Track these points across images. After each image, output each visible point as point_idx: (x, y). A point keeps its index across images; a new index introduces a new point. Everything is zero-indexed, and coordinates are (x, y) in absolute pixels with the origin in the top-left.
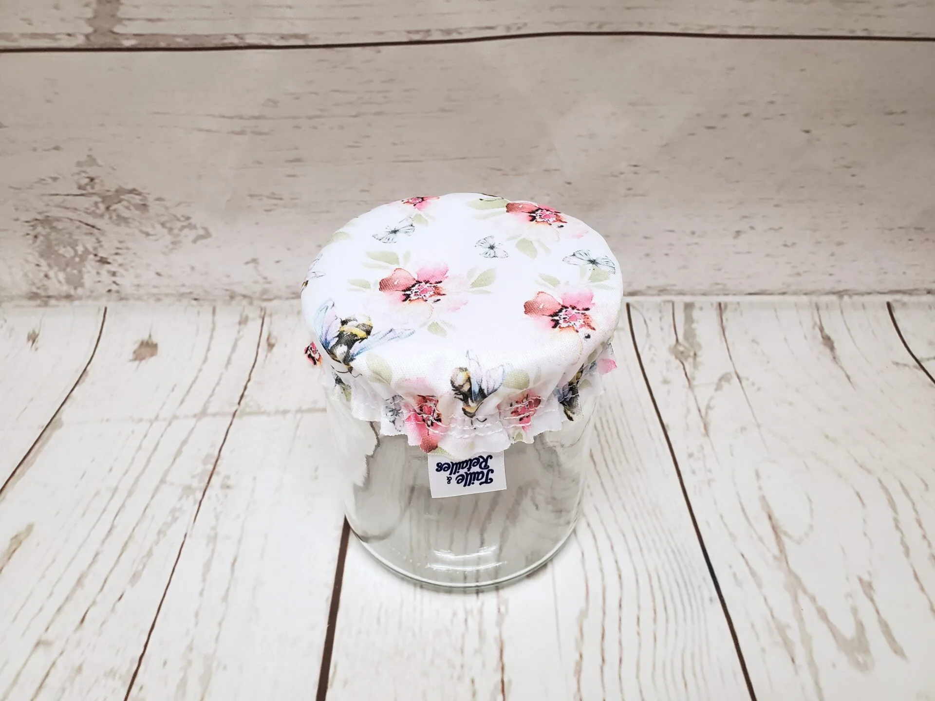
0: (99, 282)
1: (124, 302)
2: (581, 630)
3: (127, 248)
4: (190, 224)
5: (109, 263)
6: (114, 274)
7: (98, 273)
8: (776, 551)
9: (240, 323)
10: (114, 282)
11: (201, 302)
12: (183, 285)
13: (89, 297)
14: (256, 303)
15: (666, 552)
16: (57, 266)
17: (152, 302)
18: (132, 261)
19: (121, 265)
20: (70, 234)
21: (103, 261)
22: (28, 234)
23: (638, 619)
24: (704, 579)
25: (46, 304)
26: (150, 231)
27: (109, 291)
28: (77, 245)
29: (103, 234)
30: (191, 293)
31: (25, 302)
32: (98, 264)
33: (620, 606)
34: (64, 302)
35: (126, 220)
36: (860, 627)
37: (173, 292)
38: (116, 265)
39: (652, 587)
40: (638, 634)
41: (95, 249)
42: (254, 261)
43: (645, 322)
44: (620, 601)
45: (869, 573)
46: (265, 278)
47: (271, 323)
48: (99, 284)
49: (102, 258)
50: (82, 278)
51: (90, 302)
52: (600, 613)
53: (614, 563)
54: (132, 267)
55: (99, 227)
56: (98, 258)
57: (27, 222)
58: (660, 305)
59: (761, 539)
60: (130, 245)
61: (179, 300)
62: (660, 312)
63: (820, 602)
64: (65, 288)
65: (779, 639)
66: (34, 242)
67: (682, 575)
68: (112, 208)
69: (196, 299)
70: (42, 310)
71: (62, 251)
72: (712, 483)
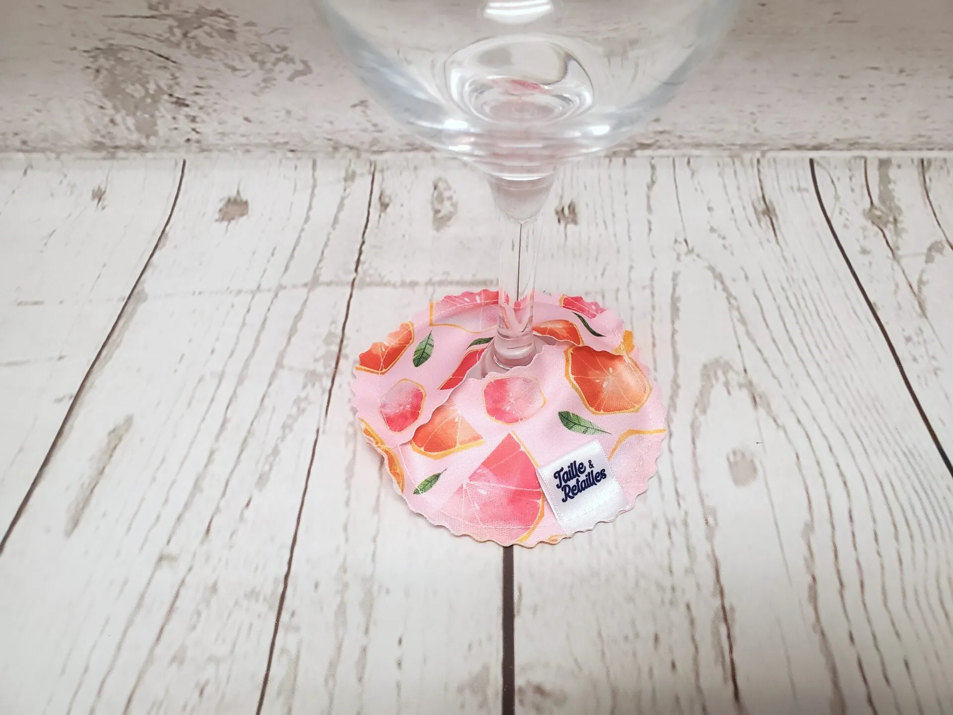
0: (176, 129)
1: (205, 154)
2: (809, 547)
3: (210, 87)
4: (286, 56)
5: (187, 106)
6: (193, 119)
7: (174, 118)
9: (346, 180)
10: (194, 130)
11: (299, 154)
12: (277, 134)
13: (163, 148)
14: (365, 155)
15: (895, 454)
16: (124, 109)
17: (240, 153)
18: (216, 103)
19: (201, 108)
20: (140, 68)
21: (181, 103)
22: (88, 68)
23: (876, 534)
25: (113, 157)
26: (237, 64)
27: (188, 140)
28: (148, 82)
29: (179, 69)
30: (287, 143)
31: (88, 154)
32: (173, 106)
33: (851, 518)
34: (135, 154)
35: (207, 50)
37: (265, 142)
38: (196, 108)
39: (886, 497)
40: (879, 553)
41: (170, 87)
42: (363, 103)
43: (833, 182)
44: (850, 512)
46: (375, 125)
47: (383, 180)
48: (175, 132)
49: (178, 98)
50: (156, 125)
51: (165, 154)
52: (829, 527)
53: (836, 468)
54: (215, 111)
55: (174, 59)
56: (174, 100)
57: (86, 51)
58: (850, 161)
60: (213, 83)
61: (272, 152)
62: (850, 170)
64: (135, 137)
66: (96, 77)
67: (922, 485)
68: (190, 35)
69: (292, 151)
70: (107, 164)
71: (130, 89)
72: (939, 372)
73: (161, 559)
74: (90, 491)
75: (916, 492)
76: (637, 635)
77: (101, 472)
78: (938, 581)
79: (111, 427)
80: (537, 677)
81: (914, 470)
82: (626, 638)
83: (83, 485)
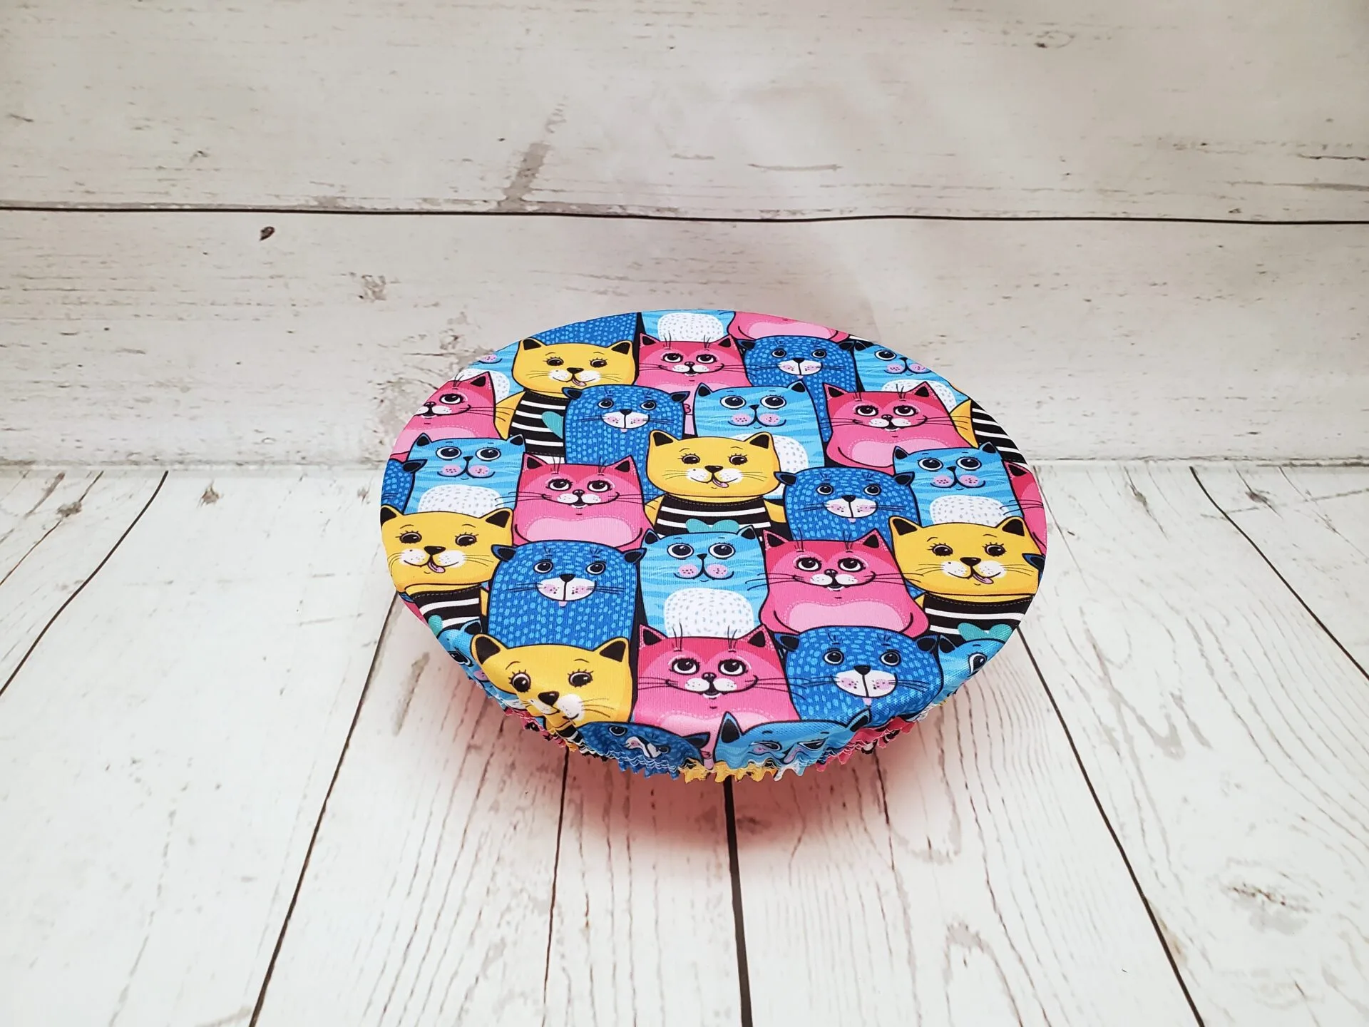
2: (940, 731)
8: (1101, 674)
15: (1005, 673)
23: (987, 724)
24: (1041, 695)
31: (356, 467)
36: (1173, 728)
40: (989, 736)
45: (1180, 690)
52: (955, 721)
59: (1088, 664)
63: (1140, 712)
65: (1105, 738)
66: (379, 407)
67: (1022, 693)
72: (1041, 619)
73: (469, 747)
74: (406, 705)
75: (1017, 697)
76: (818, 786)
77: (413, 691)
78: (1028, 751)
79: (414, 662)
80: (750, 814)
81: (1017, 683)
82: (811, 788)
83: (399, 701)
